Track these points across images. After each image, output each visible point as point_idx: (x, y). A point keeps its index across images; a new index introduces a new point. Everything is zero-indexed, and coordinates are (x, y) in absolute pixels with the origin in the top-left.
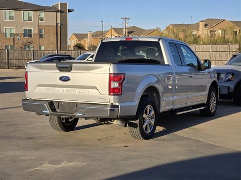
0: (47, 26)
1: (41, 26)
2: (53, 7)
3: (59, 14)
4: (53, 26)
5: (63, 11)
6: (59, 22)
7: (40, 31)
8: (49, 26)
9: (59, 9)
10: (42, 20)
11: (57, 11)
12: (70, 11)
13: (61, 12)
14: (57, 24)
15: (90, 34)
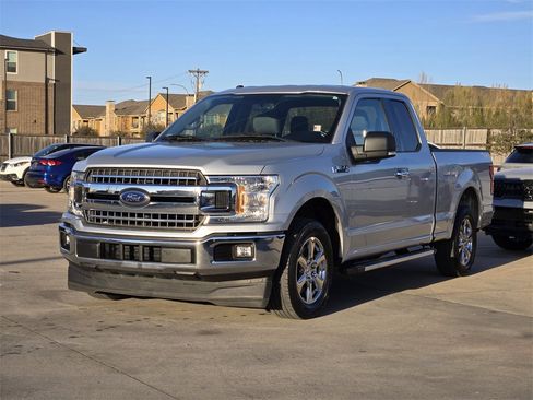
0: (23, 84)
1: (11, 83)
2: (38, 41)
3: (52, 58)
4: (38, 84)
5: (61, 50)
6: (52, 75)
7: (8, 94)
8: (29, 84)
9: (53, 45)
10: (14, 70)
11: (48, 51)
12: (76, 51)
13: (57, 52)
14: (47, 79)
15: (111, 106)
